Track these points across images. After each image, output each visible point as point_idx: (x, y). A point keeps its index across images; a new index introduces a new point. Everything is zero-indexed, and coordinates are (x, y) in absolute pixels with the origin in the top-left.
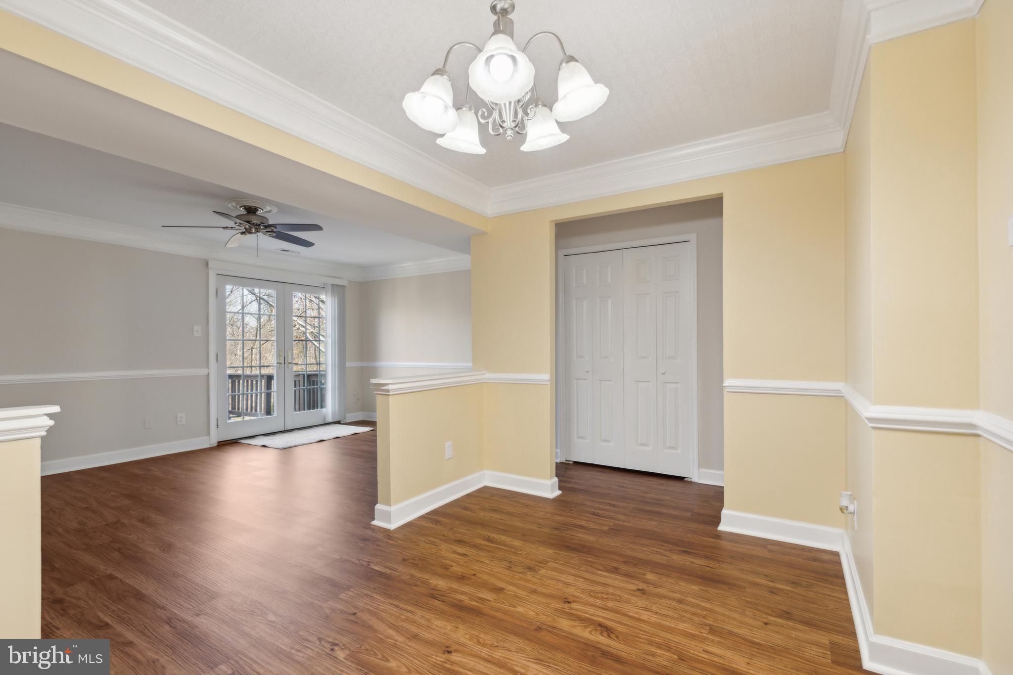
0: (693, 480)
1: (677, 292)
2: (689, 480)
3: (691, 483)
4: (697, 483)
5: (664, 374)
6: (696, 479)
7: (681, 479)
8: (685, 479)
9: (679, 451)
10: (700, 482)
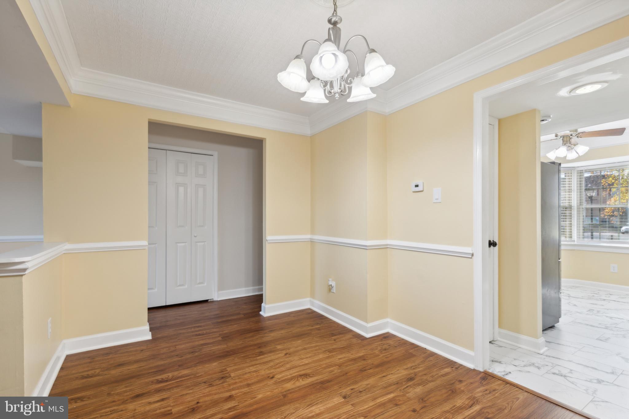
0: (214, 300)
1: (205, 185)
2: (212, 300)
3: (213, 302)
4: (217, 301)
5: (195, 237)
6: (216, 298)
7: (206, 301)
8: (209, 301)
9: (206, 284)
10: (219, 299)
